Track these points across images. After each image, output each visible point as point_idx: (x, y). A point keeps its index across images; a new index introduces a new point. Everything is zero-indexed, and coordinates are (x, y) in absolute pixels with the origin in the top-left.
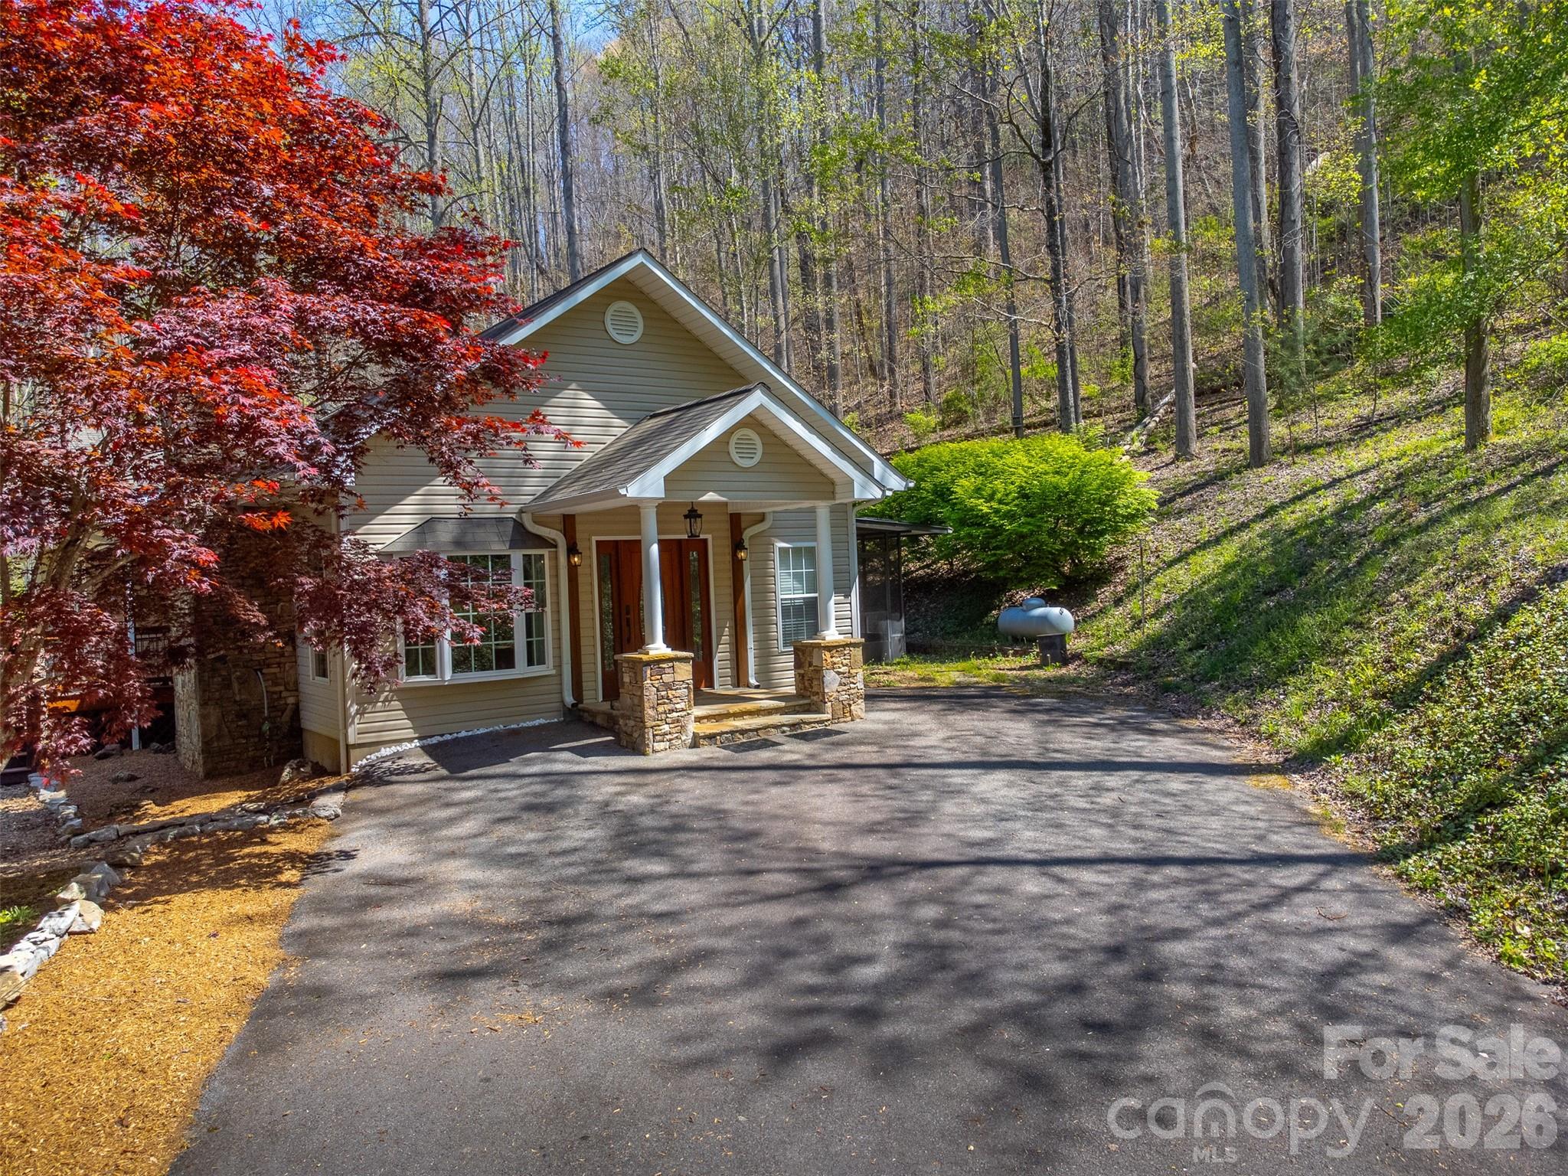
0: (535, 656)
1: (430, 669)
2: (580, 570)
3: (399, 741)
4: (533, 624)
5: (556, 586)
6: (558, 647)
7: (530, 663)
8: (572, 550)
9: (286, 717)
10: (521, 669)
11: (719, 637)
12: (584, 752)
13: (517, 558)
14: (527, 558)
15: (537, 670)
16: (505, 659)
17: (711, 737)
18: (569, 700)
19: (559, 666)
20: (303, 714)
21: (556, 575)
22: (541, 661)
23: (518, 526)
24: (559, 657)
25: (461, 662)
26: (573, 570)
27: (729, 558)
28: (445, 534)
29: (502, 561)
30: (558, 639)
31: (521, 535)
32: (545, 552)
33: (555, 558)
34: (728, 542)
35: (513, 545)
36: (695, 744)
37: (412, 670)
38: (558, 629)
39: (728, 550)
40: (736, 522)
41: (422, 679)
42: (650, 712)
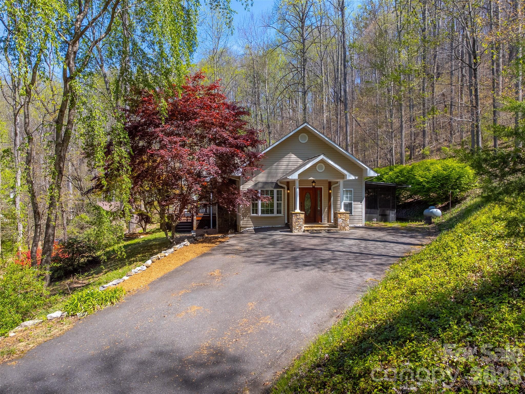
0: (279, 212)
1: (257, 213)
2: (290, 194)
3: (250, 227)
4: (279, 205)
5: (284, 197)
6: (284, 210)
7: (278, 213)
8: (288, 189)
9: (234, 222)
10: (275, 214)
11: (324, 210)
12: (281, 231)
13: (275, 191)
14: (278, 191)
15: (279, 215)
16: (272, 212)
17: (308, 231)
18: (286, 222)
19: (284, 214)
20: (237, 222)
21: (284, 195)
22: (280, 213)
23: (276, 184)
24: (284, 213)
25: (263, 212)
26: (288, 194)
27: (327, 192)
28: (260, 185)
29: (272, 192)
30: (284, 209)
31: (277, 186)
32: (282, 190)
33: (284, 191)
34: (328, 188)
35: (275, 188)
36: (304, 232)
37: (253, 213)
38: (284, 207)
39: (327, 190)
40: (330, 184)
41: (255, 215)
42: (294, 224)
